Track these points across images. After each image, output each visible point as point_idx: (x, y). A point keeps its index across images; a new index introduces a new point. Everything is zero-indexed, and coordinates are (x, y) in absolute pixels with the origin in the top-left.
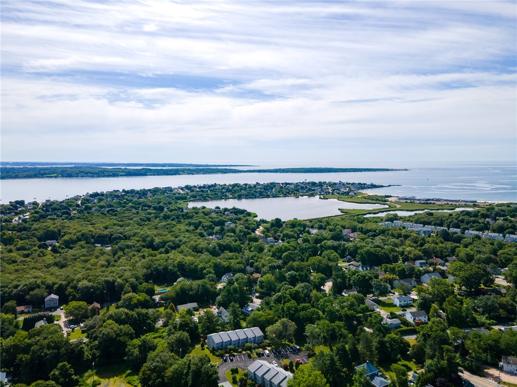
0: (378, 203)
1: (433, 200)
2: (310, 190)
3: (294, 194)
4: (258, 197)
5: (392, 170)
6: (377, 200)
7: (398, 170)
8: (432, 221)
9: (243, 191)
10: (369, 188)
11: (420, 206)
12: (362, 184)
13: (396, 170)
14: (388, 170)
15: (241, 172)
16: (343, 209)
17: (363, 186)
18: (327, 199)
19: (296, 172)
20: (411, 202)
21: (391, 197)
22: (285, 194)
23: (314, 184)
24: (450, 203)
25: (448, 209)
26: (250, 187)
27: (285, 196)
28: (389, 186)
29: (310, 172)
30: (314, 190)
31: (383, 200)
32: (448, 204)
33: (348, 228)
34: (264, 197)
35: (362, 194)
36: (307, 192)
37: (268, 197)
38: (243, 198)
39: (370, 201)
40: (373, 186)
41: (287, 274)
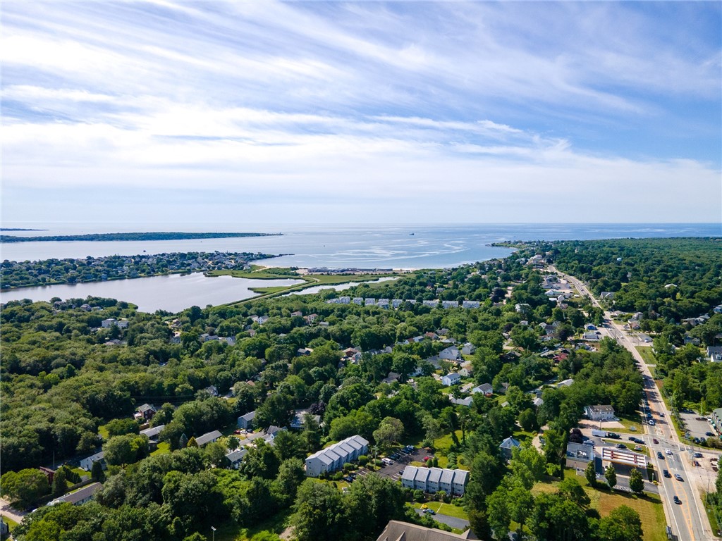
0: (290, 278)
1: (348, 270)
2: (183, 264)
3: (163, 271)
4: (106, 280)
5: (264, 235)
6: (285, 274)
7: (271, 235)
8: (381, 294)
9: (71, 271)
10: (258, 259)
11: (342, 279)
12: (248, 255)
13: (268, 235)
14: (258, 235)
15: (23, 240)
16: (255, 289)
17: (249, 257)
18: (217, 276)
19: (127, 240)
20: (328, 274)
21: (298, 269)
22: (149, 273)
23: (183, 256)
24: (370, 273)
25: (373, 280)
26: (82, 265)
27: (149, 275)
28: (281, 255)
29: (150, 240)
30: (189, 265)
31: (291, 273)
32: (368, 274)
33: (296, 311)
34: (117, 279)
35: (259, 267)
36: (179, 268)
37: (122, 278)
38: (79, 282)
39: (278, 276)
40: (262, 257)
41: (310, 371)
